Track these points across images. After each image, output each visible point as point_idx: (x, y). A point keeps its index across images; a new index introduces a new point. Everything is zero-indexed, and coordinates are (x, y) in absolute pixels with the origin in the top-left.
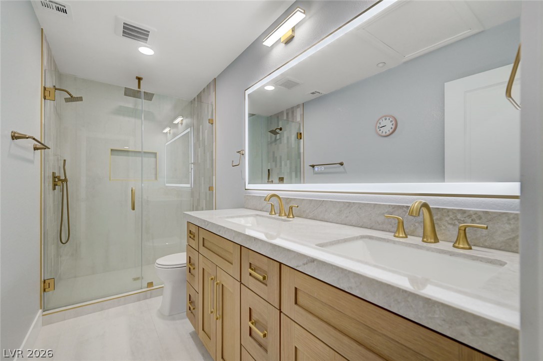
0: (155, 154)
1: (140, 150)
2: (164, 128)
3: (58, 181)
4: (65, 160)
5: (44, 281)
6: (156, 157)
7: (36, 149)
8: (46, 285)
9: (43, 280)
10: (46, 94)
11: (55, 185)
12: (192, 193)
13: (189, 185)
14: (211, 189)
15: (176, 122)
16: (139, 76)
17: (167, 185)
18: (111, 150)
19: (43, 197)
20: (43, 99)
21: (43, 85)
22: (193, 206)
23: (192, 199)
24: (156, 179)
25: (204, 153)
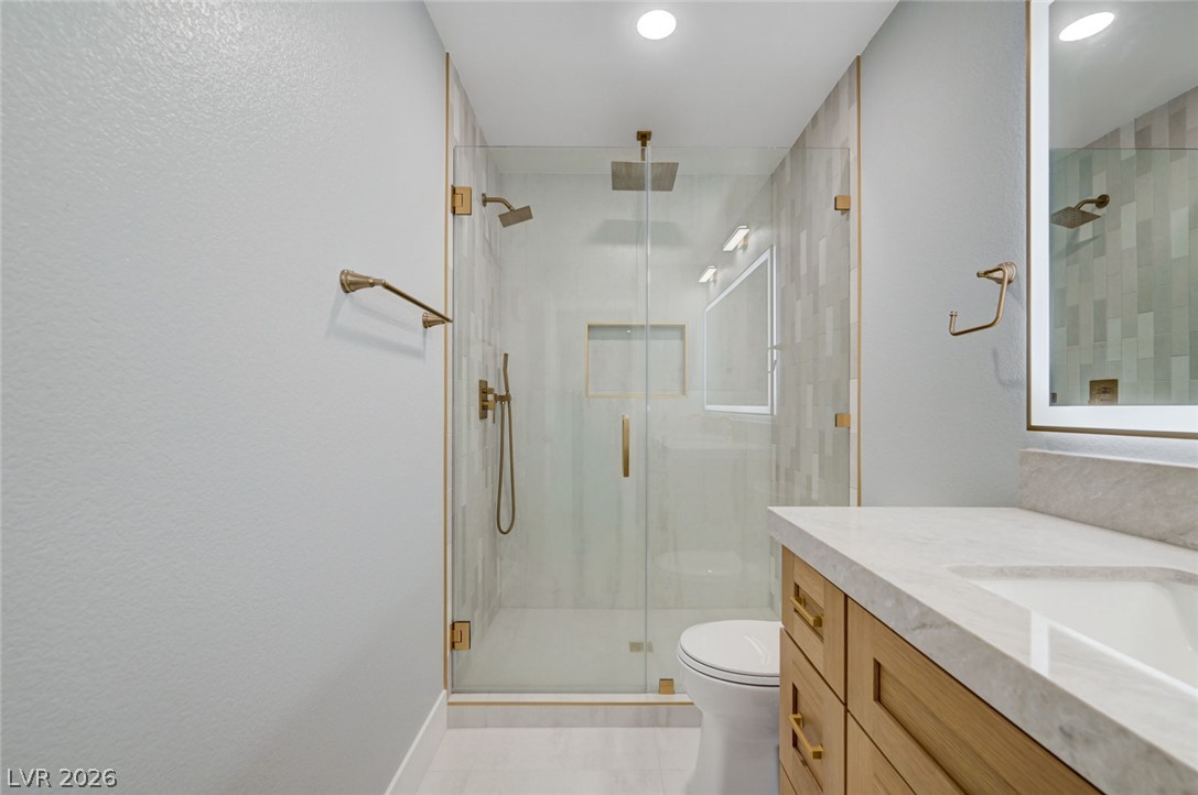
0: (681, 329)
1: (643, 322)
2: (703, 271)
3: (492, 401)
4: (506, 355)
5: (453, 625)
6: (683, 337)
7: (427, 324)
8: (457, 635)
9: (449, 622)
10: (457, 201)
11: (484, 408)
12: (775, 429)
13: (765, 410)
14: (840, 420)
15: (730, 247)
16: (644, 129)
17: (708, 407)
18: (590, 327)
19: (450, 435)
20: (450, 215)
21: (451, 183)
22: (778, 467)
23: (774, 446)
24: (684, 392)
25: (816, 311)
